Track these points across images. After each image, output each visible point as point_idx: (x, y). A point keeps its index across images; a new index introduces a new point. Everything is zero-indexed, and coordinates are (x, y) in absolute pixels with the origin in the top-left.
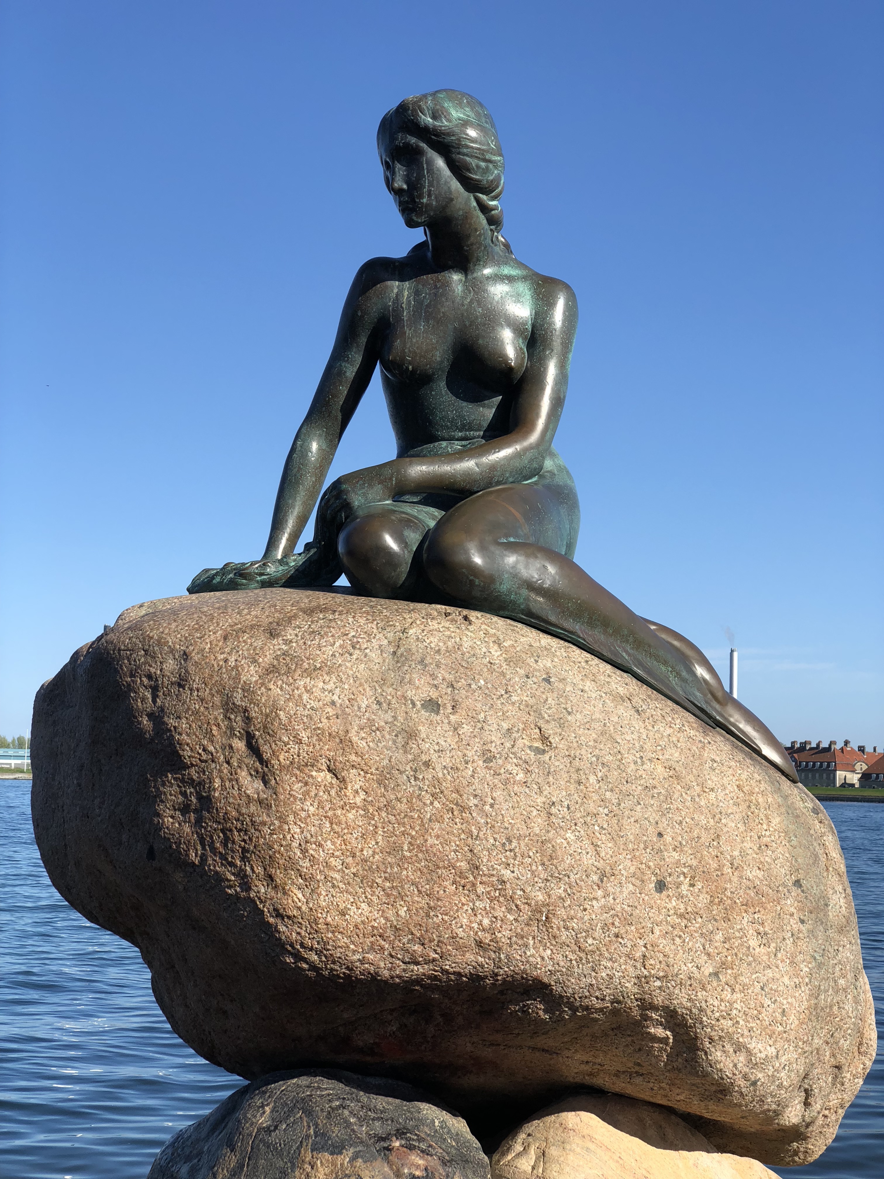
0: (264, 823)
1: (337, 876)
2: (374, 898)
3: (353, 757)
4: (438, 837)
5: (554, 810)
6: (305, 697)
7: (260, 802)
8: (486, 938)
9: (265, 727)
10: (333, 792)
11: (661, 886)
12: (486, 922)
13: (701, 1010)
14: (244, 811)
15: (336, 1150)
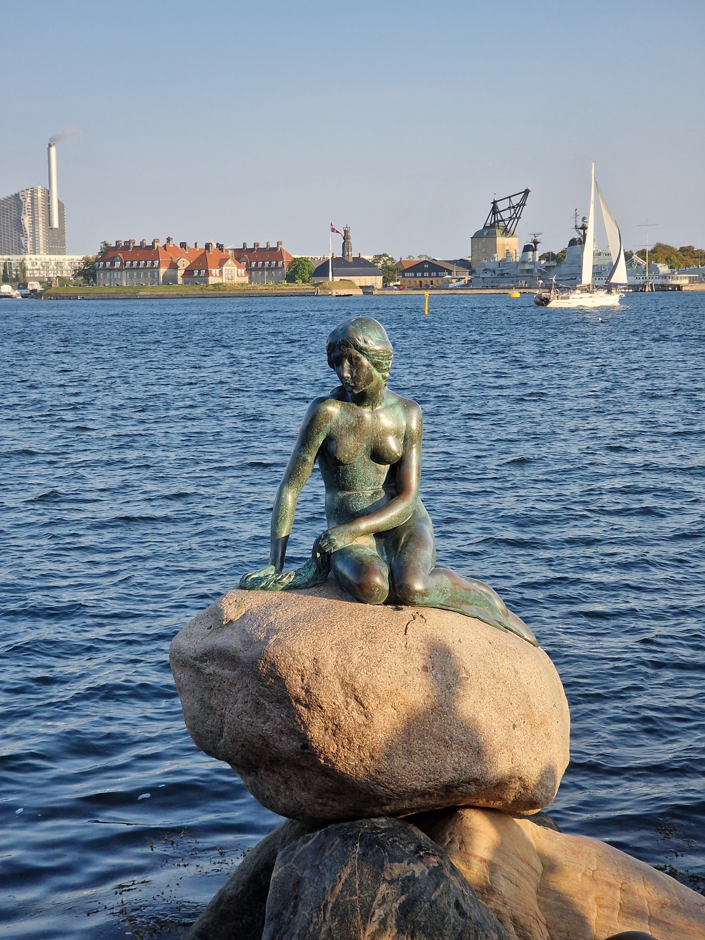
0: (368, 735)
1: (400, 753)
2: (416, 759)
3: (401, 700)
4: (436, 728)
5: (475, 705)
6: (378, 676)
7: (366, 725)
8: (456, 766)
9: (363, 692)
10: (395, 717)
11: (514, 726)
12: (456, 760)
13: (531, 775)
14: (358, 730)
15: (400, 861)
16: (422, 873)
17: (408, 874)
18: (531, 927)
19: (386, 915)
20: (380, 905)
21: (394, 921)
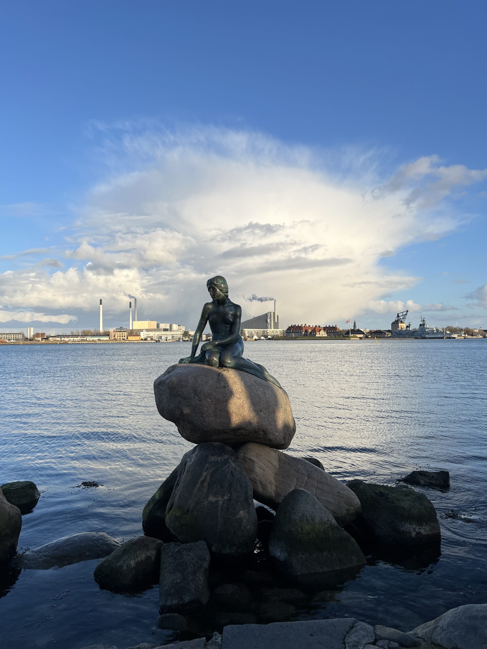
0: (201, 408)
6: (206, 388)
7: (200, 405)
9: (200, 393)
14: (198, 406)
15: (214, 455)
16: (221, 460)
17: (216, 460)
18: (267, 485)
19: (207, 474)
20: (206, 471)
21: (209, 477)
